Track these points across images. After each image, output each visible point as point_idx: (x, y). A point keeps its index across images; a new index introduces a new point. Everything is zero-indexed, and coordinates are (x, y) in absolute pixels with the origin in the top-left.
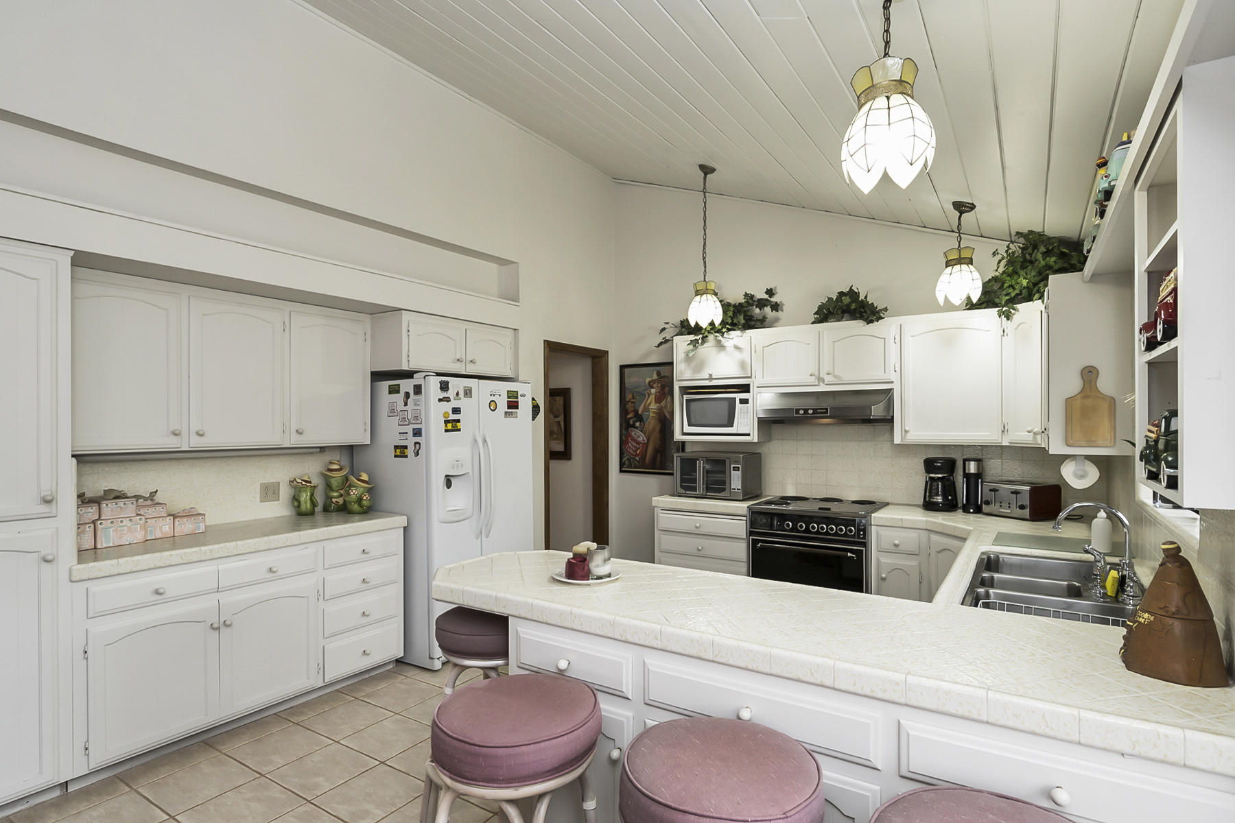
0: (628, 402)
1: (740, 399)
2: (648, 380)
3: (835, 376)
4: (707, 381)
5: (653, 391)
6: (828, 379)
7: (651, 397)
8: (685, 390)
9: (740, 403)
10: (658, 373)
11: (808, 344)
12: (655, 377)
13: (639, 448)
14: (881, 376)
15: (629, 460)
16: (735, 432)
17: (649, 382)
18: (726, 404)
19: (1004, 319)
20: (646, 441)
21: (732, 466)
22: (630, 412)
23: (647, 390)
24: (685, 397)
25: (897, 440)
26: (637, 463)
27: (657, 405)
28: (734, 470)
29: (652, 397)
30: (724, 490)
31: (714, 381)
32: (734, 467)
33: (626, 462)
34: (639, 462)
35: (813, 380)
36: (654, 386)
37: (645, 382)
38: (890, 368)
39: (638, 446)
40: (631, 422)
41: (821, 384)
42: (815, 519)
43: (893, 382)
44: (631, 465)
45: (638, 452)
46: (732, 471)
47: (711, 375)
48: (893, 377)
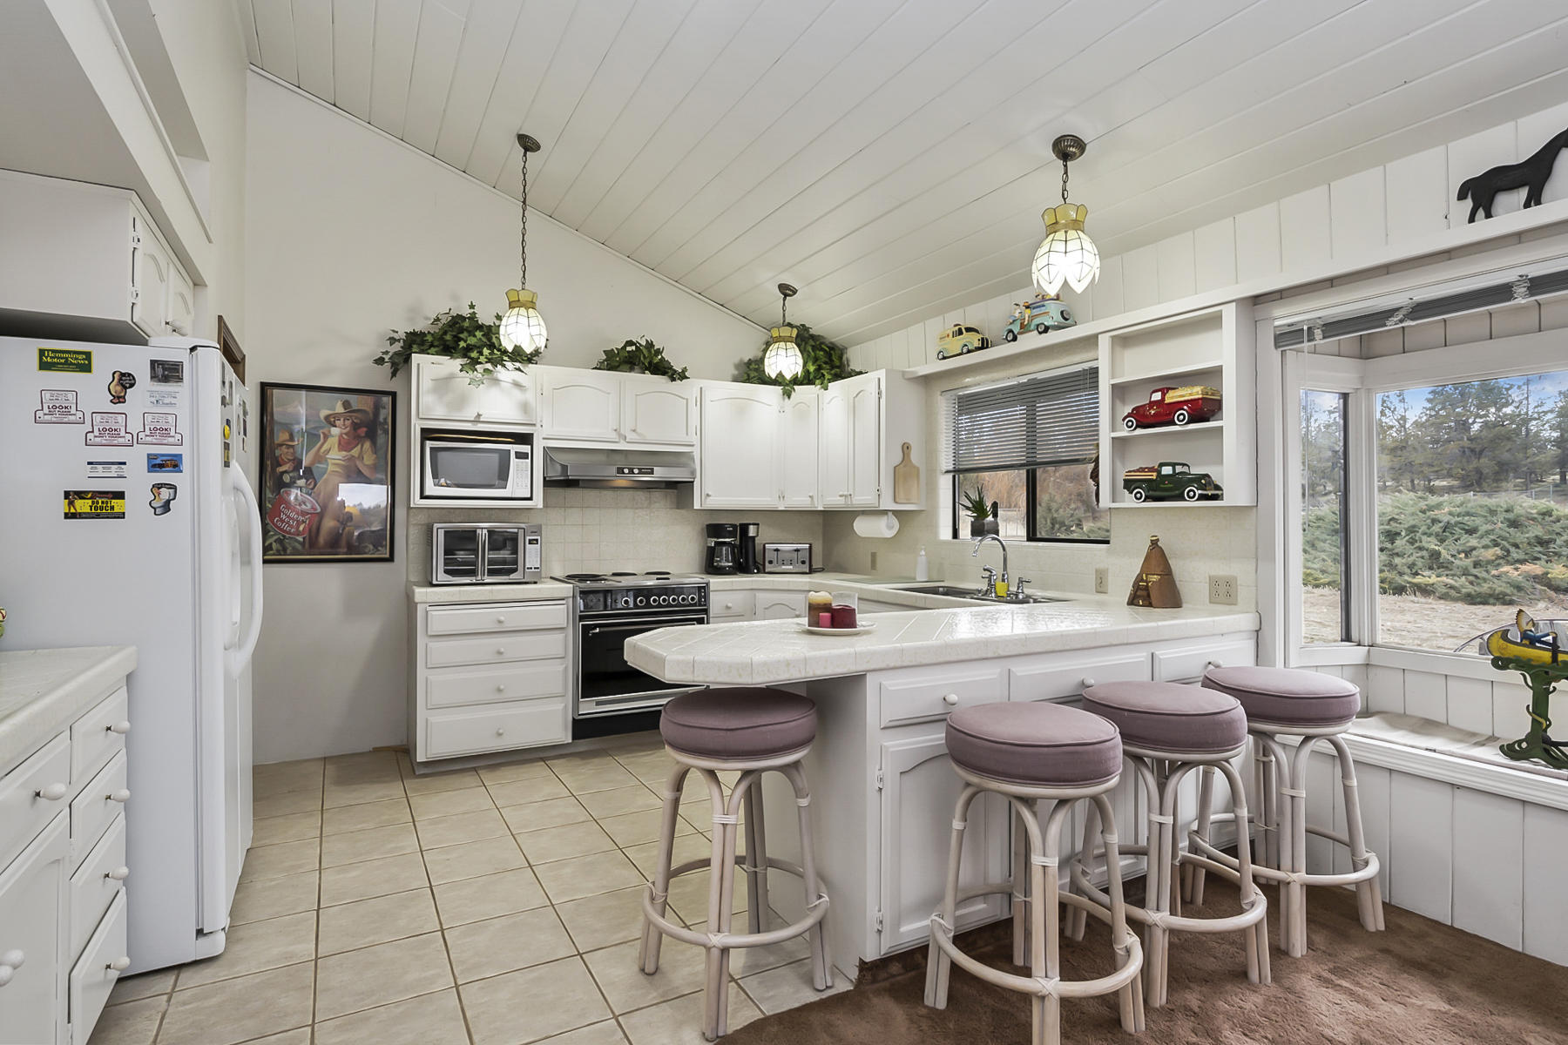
0: (281, 445)
1: (516, 452)
2: (324, 413)
3: (639, 434)
4: (470, 424)
5: (335, 431)
6: (631, 436)
7: (330, 440)
8: (427, 434)
9: (517, 458)
10: (346, 404)
11: (609, 393)
12: (340, 409)
13: (303, 522)
14: (683, 438)
15: (280, 541)
16: (509, 496)
17: (327, 418)
18: (496, 456)
19: (786, 398)
20: (319, 510)
21: (528, 538)
22: (285, 463)
23: (322, 428)
24: (429, 444)
25: (697, 506)
26: (299, 547)
27: (344, 453)
28: (530, 543)
29: (333, 442)
30: (515, 570)
31: (480, 425)
32: (530, 540)
33: (274, 544)
34: (303, 544)
35: (614, 436)
36: (337, 423)
37: (319, 417)
38: (692, 430)
39: (301, 518)
40: (287, 478)
41: (622, 441)
42: (655, 591)
43: (693, 446)
44: (285, 550)
45: (301, 528)
46: (528, 545)
47: (479, 415)
48: (695, 440)
